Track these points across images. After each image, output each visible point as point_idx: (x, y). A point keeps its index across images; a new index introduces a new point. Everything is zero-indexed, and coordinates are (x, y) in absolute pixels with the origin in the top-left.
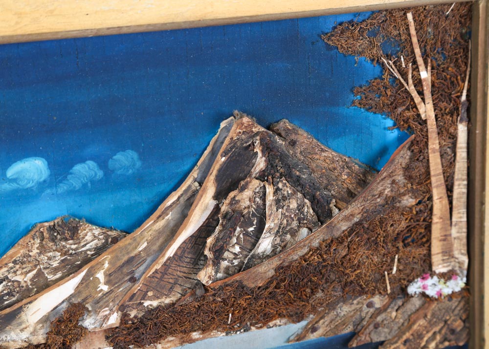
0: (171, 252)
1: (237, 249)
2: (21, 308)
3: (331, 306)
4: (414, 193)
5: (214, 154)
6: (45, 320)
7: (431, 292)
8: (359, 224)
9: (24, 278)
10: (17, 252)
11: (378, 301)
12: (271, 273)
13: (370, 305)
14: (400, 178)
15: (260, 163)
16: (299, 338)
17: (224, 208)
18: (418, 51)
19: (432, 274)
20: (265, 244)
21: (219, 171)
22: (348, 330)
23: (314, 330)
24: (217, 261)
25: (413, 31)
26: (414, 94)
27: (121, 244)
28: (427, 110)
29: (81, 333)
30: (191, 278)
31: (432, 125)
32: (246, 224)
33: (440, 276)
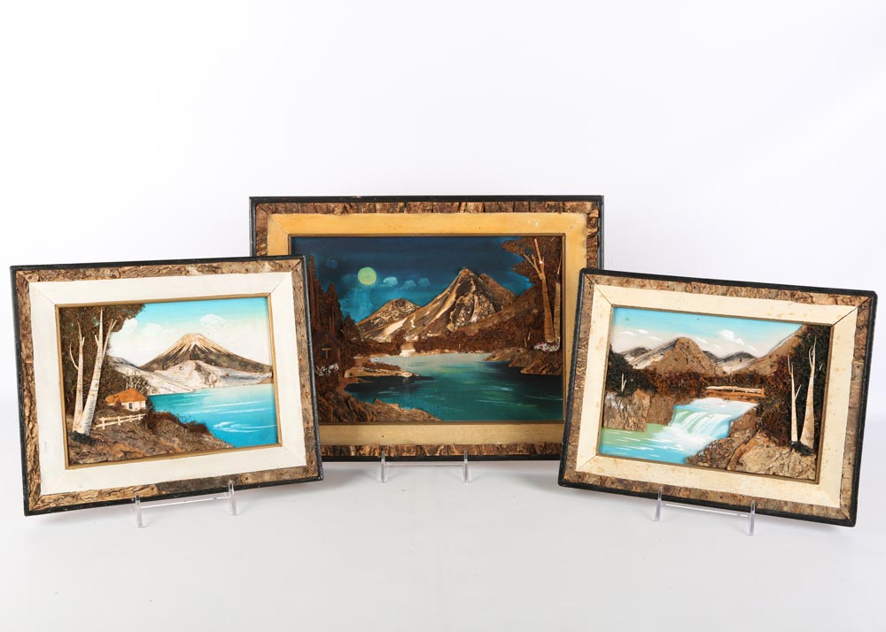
0: (438, 316)
1: (463, 319)
2: (383, 329)
3: (502, 348)
4: (536, 307)
5: (456, 282)
6: (392, 334)
7: (544, 349)
8: (514, 318)
9: (386, 318)
10: (384, 308)
11: (521, 350)
12: (477, 331)
13: (519, 351)
14: (532, 301)
15: (474, 288)
16: (488, 359)
17: (458, 302)
18: (539, 254)
19: (545, 342)
20: (474, 319)
21: (458, 289)
22: (509, 359)
23: (494, 357)
24: (454, 322)
25: (537, 246)
26: (537, 269)
27: (420, 310)
28: (542, 276)
29: (404, 342)
30: (445, 327)
31: (544, 281)
32: (467, 310)
33: (548, 344)
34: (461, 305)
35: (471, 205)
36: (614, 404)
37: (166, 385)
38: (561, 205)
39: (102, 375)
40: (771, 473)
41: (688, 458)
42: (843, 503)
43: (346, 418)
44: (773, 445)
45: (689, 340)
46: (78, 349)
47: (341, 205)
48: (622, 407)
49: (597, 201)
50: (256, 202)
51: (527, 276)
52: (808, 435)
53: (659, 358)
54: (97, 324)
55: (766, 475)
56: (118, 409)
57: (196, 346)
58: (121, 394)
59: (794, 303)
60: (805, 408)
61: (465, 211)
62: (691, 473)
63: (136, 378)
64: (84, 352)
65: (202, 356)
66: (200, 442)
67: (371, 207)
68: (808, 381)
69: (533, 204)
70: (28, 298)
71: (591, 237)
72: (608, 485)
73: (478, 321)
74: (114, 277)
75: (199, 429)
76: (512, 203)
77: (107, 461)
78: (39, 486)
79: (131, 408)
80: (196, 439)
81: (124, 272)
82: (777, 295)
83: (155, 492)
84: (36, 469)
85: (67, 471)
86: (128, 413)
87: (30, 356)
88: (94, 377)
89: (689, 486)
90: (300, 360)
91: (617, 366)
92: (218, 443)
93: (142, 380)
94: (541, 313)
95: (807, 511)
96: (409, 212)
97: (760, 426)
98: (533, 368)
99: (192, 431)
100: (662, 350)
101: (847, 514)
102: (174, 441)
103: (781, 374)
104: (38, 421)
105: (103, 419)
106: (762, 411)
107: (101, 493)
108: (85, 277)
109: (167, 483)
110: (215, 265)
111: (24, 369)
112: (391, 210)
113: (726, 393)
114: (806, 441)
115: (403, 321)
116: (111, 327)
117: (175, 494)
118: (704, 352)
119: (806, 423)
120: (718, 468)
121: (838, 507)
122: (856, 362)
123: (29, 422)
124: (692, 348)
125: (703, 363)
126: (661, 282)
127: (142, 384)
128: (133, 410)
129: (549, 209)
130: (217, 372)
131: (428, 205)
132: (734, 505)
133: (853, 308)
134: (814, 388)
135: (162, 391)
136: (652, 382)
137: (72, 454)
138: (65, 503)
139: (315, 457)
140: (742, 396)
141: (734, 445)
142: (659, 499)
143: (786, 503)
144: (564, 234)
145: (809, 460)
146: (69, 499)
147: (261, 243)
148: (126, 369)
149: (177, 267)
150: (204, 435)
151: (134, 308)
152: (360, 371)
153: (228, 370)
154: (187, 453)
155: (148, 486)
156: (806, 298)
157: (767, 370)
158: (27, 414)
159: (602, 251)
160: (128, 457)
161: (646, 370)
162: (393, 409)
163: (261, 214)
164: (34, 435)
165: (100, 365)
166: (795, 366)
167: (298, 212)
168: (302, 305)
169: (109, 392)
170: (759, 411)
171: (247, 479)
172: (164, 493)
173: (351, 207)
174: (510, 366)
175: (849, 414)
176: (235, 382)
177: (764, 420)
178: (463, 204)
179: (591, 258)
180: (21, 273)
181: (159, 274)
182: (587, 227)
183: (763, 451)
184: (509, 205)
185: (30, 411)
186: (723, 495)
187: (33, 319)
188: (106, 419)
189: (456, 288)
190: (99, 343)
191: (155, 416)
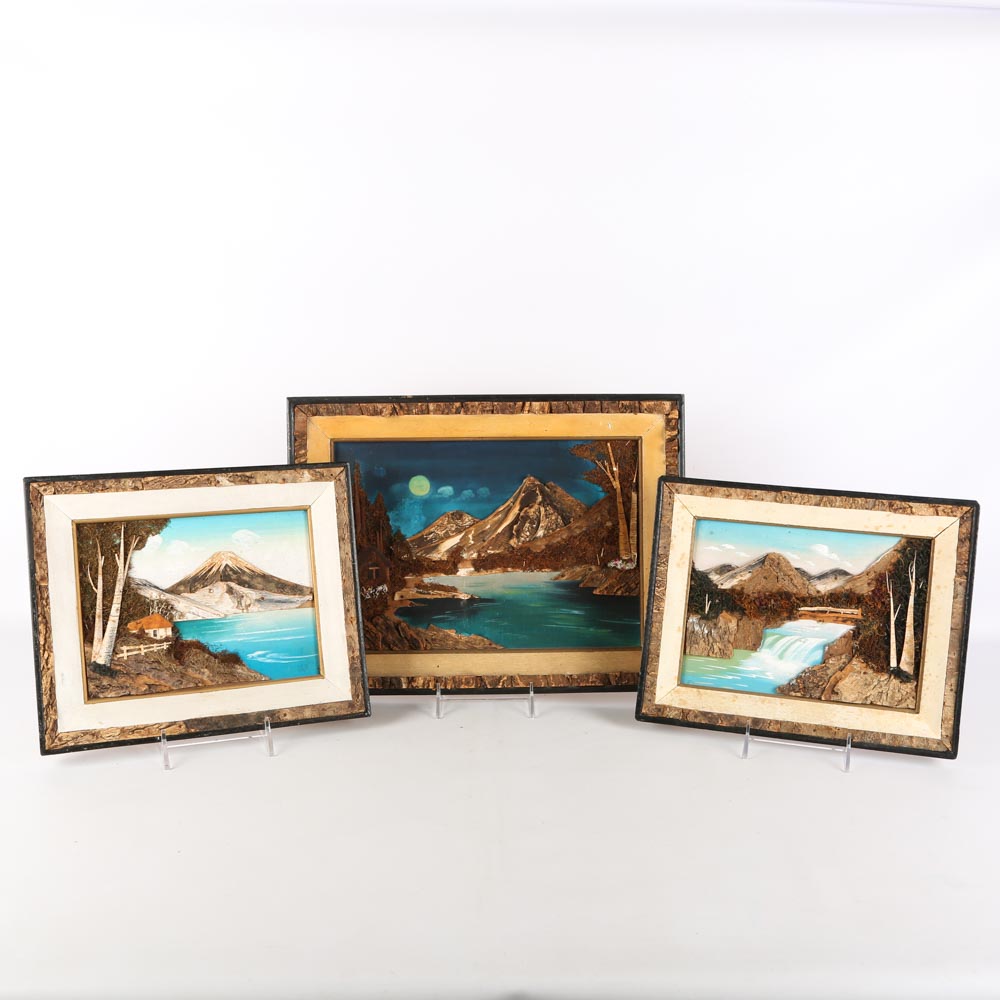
0: (500, 530)
1: (528, 534)
2: (438, 545)
3: (572, 566)
4: (610, 520)
5: (520, 492)
6: (448, 551)
7: (619, 567)
8: (585, 532)
9: (441, 533)
10: (439, 522)
11: (594, 568)
12: (543, 547)
13: (590, 569)
14: (605, 513)
15: (540, 498)
16: (556, 578)
17: (522, 514)
18: (612, 459)
19: (620, 559)
20: (540, 533)
21: (522, 499)
22: (580, 579)
23: (563, 576)
24: (518, 537)
25: (610, 451)
26: (610, 476)
27: (480, 524)
28: (616, 484)
29: (461, 560)
30: (507, 543)
31: (619, 491)
32: (532, 523)
33: (624, 561)
34: (526, 518)
35: (536, 405)
36: (697, 628)
37: (194, 610)
38: (637, 405)
39: (123, 598)
40: (869, 702)
41: (779, 688)
42: (944, 734)
43: (396, 646)
44: (870, 671)
45: (780, 556)
46: (97, 570)
47: (389, 406)
48: (706, 632)
49: (677, 400)
50: (295, 403)
51: (600, 484)
52: (908, 660)
53: (748, 576)
54: (118, 542)
55: (863, 705)
56: (141, 637)
57: (227, 565)
58: (144, 620)
59: (892, 514)
60: (904, 631)
61: (529, 411)
62: (782, 704)
63: (160, 602)
64: (103, 574)
65: (234, 577)
66: (232, 674)
67: (424, 407)
68: (908, 600)
69: (605, 404)
70: (42, 513)
71: (670, 440)
72: (691, 719)
73: (545, 536)
74: (136, 488)
75: (232, 659)
76: (582, 403)
77: (129, 695)
78: (55, 722)
79: (155, 635)
80: (227, 670)
81: (147, 483)
82: (874, 505)
83: (183, 730)
84: (52, 703)
85: (86, 706)
86: (153, 641)
87: (45, 578)
88: (115, 601)
89: (780, 719)
90: (344, 581)
91: (701, 585)
92: (253, 675)
93: (168, 604)
94: (616, 526)
95: (907, 744)
96: (466, 413)
97: (857, 650)
98: (606, 588)
99: (223, 661)
100: (750, 567)
101: (949, 746)
102: (203, 673)
103: (879, 594)
104: (54, 649)
105: (125, 648)
106: (859, 634)
107: (123, 731)
108: (105, 489)
109: (196, 720)
110: (248, 474)
111: (38, 592)
112: (446, 411)
113: (820, 615)
114: (906, 666)
115: (461, 536)
116: (134, 545)
117: (206, 732)
118: (796, 569)
119: (905, 646)
120: (811, 698)
121: (939, 738)
122: (958, 579)
123: (44, 651)
124: (783, 564)
125: (795, 582)
126: (748, 491)
127: (167, 609)
128: (158, 638)
129: (624, 410)
130: (251, 595)
131: (488, 405)
132: (828, 739)
133: (955, 519)
134: (915, 608)
135: (190, 617)
136: (739, 603)
137: (92, 687)
138: (84, 741)
139: (362, 691)
140: (838, 617)
141: (829, 672)
142: (748, 734)
143: (884, 735)
144: (641, 437)
145: (909, 687)
146: (88, 737)
147: (300, 449)
148: (150, 591)
149: (206, 476)
150: (237, 666)
151: (159, 523)
152: (411, 592)
153: (264, 592)
154: (218, 686)
155: (175, 723)
156: (905, 508)
157: (864, 589)
158: (42, 643)
159: (682, 457)
160: (152, 690)
161: (733, 590)
162: (449, 635)
163: (300, 417)
164: (49, 666)
165: (121, 588)
166: (894, 584)
167: (341, 413)
168: (346, 519)
169: (132, 617)
170: (855, 634)
171: (285, 715)
172: (193, 730)
173: (401, 407)
174: (581, 585)
175: (952, 636)
176: (271, 606)
177: (861, 644)
178: (528, 404)
179: (671, 464)
180: (35, 485)
181: (185, 485)
182: (666, 430)
183: (860, 678)
184: (579, 405)
185: (45, 639)
186: (816, 728)
187: (48, 536)
188: (128, 648)
189: (520, 498)
190: (120, 562)
191: (182, 644)
